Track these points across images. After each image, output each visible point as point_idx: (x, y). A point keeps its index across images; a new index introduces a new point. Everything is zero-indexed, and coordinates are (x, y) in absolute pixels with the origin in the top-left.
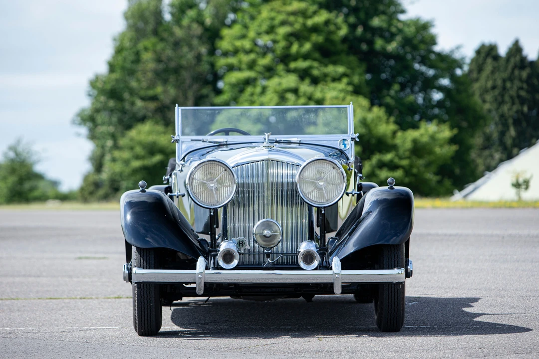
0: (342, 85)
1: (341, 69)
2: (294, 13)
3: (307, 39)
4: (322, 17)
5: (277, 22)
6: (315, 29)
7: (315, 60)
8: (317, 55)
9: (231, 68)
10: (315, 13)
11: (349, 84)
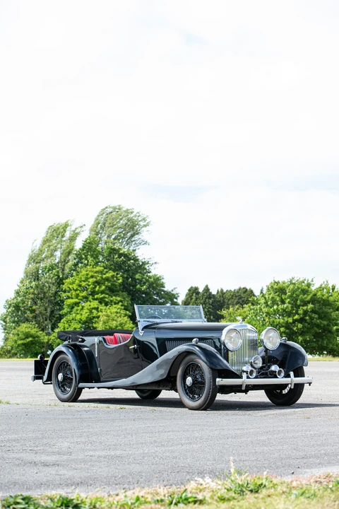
0: (119, 306)
1: (119, 299)
2: (96, 272)
3: (104, 284)
4: (110, 274)
5: (89, 276)
6: (107, 279)
7: (107, 294)
8: (107, 292)
9: (68, 298)
10: (107, 272)
11: (122, 305)
